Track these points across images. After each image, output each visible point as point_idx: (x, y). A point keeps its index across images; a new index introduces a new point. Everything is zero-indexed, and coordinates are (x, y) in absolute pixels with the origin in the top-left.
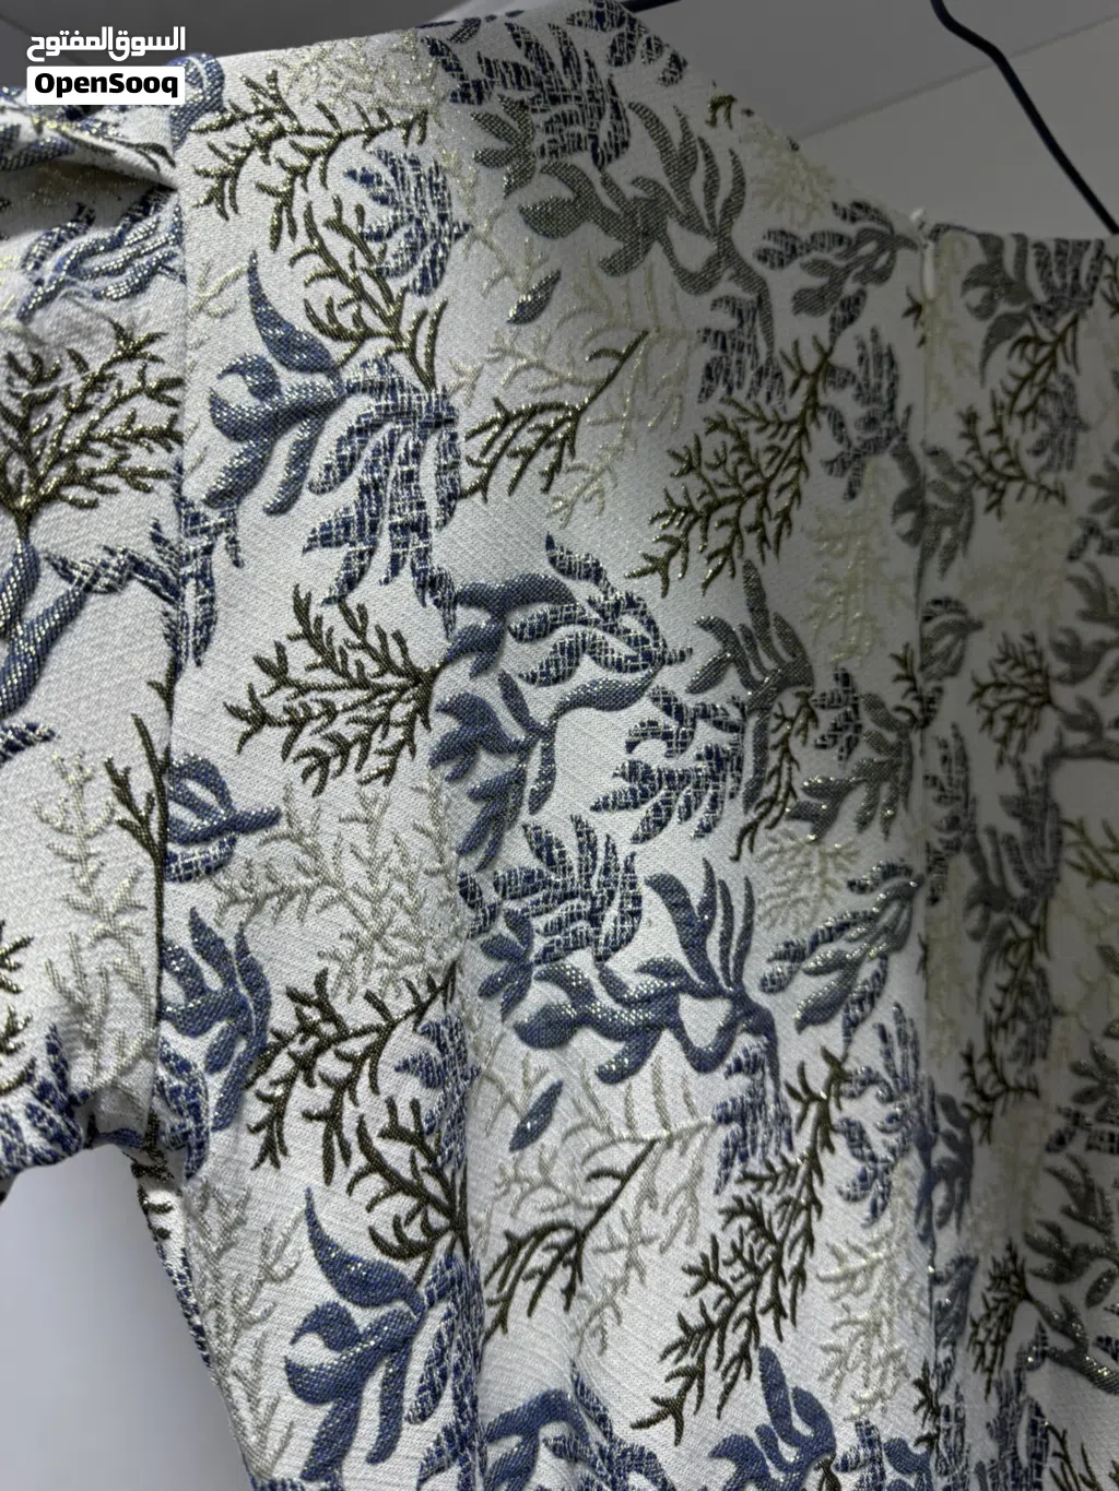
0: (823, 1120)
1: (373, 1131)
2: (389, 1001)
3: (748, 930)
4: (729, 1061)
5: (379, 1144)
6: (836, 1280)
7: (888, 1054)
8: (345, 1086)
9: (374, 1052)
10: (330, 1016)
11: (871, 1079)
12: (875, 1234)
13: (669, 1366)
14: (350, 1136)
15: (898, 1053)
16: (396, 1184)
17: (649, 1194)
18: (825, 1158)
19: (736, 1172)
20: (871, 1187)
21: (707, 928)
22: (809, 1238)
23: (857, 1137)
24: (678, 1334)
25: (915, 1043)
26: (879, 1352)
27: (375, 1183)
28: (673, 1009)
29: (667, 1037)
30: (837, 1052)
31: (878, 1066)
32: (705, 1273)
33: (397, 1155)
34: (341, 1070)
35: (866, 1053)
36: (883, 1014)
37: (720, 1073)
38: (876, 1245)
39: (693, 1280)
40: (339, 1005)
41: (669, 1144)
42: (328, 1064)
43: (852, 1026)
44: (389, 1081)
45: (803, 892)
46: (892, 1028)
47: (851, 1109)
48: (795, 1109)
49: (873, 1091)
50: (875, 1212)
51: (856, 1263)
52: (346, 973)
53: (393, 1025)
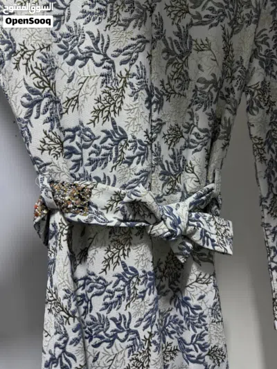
0: (125, 82)
1: (33, 67)
2: (35, 46)
3: (108, 44)
4: (103, 66)
5: (34, 69)
6: (127, 110)
7: (138, 70)
8: (28, 59)
9: (33, 54)
10: (25, 48)
11: (134, 75)
12: (135, 103)
13: (92, 114)
14: (30, 67)
15: (140, 71)
16: (37, 76)
17: (87, 86)
18: (125, 88)
19: (105, 85)
20: (135, 94)
21: (98, 42)
22: (122, 102)
23: (132, 85)
24: (94, 110)
25: (145, 69)
26: (136, 124)
27: (34, 75)
28: (91, 55)
29: (90, 60)
30: (128, 69)
31: (136, 72)
32: (99, 101)
33: (38, 72)
34: (28, 57)
35: (134, 70)
36: (137, 63)
37: (101, 68)
38: (135, 105)
39: (96, 102)
40: (27, 46)
41: (91, 77)
42: (26, 56)
43: (131, 65)
44: (35, 59)
45: (122, 39)
46: (139, 66)
47: (131, 80)
48: (119, 79)
49: (135, 77)
50: (135, 99)
51: (131, 108)
52: (28, 41)
53: (35, 51)
